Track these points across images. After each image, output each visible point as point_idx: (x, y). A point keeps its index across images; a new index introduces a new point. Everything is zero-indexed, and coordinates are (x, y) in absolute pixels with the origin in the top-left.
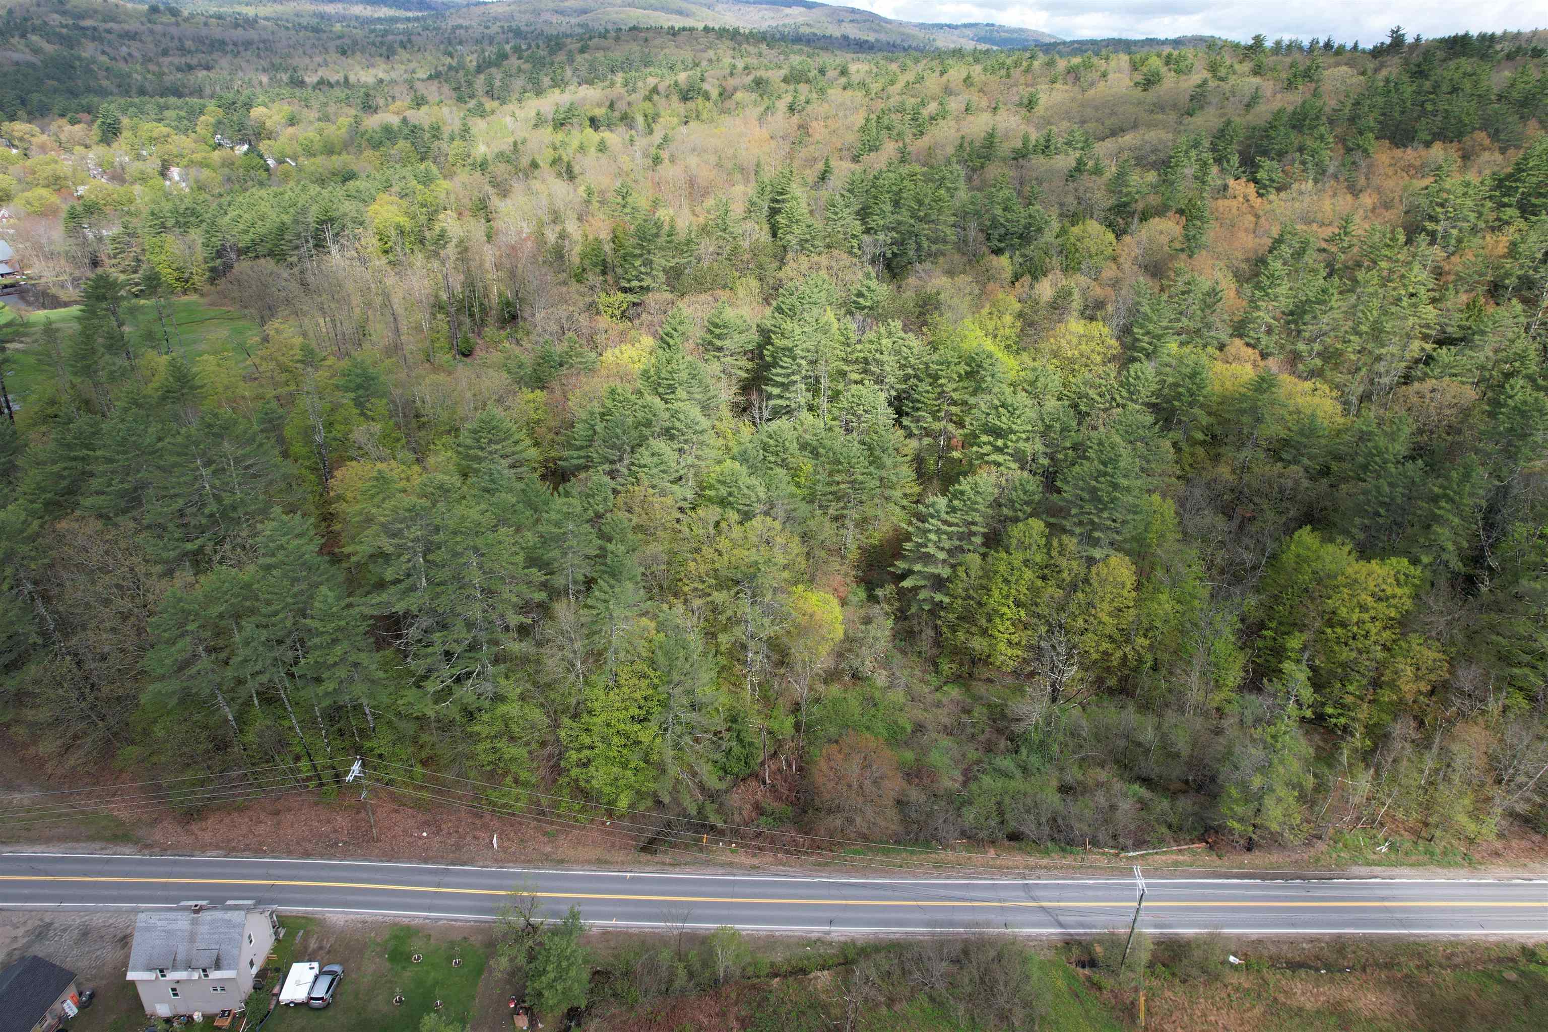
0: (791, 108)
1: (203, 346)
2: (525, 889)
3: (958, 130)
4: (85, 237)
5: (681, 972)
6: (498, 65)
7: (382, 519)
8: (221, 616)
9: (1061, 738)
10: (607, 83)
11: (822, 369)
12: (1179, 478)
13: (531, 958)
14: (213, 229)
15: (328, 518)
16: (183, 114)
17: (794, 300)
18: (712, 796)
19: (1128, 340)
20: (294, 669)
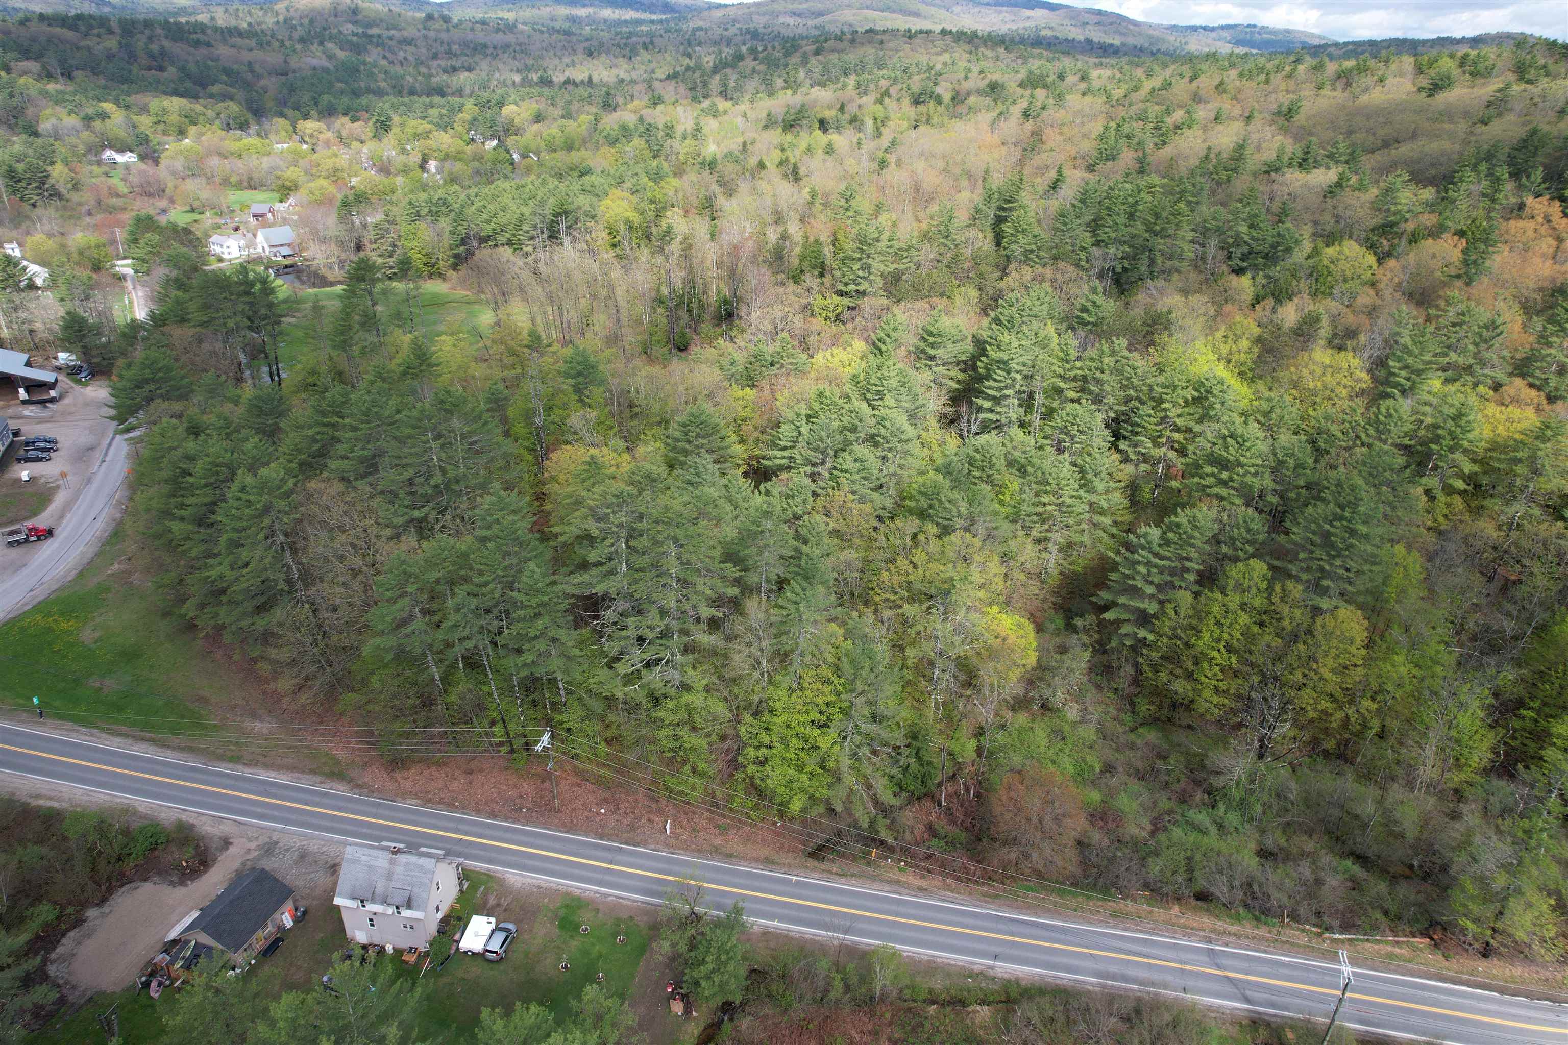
0: (1026, 114)
1: (442, 328)
2: (692, 878)
3: (1204, 141)
4: (353, 224)
5: (838, 984)
6: (733, 67)
7: (591, 503)
8: (438, 581)
9: (1265, 798)
10: (839, 85)
11: (1038, 384)
12: (1430, 529)
13: (692, 947)
14: (460, 217)
15: (540, 497)
16: (444, 111)
17: (1013, 311)
18: (885, 810)
19: (1382, 373)
20: (498, 638)
